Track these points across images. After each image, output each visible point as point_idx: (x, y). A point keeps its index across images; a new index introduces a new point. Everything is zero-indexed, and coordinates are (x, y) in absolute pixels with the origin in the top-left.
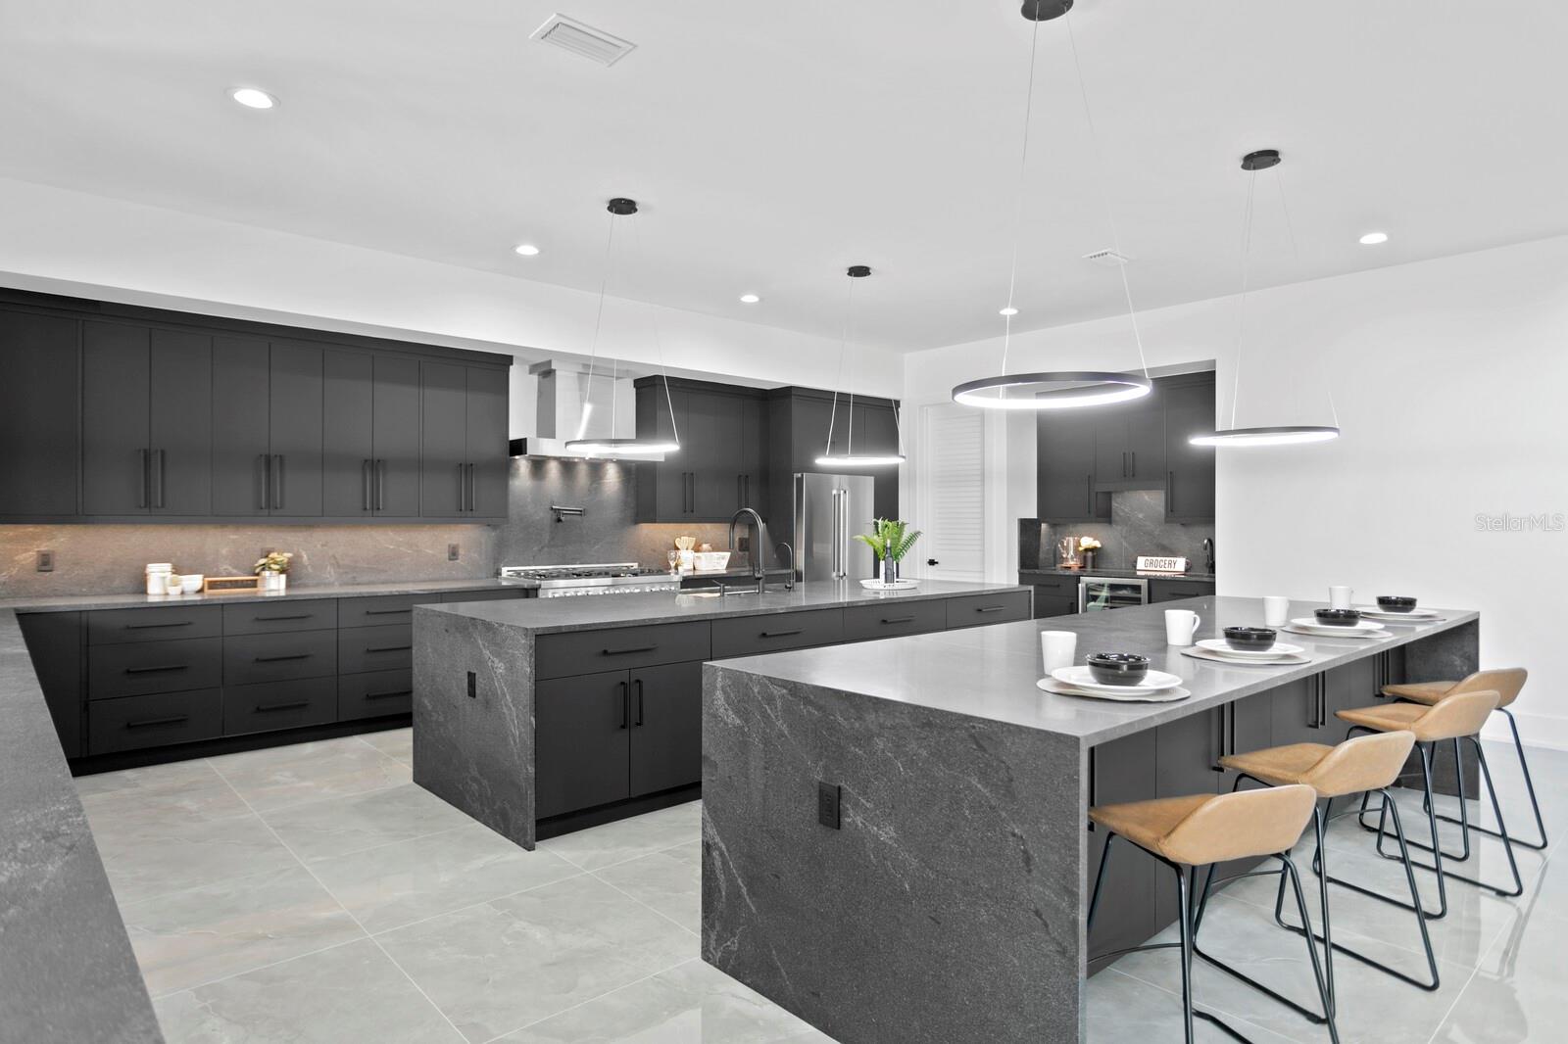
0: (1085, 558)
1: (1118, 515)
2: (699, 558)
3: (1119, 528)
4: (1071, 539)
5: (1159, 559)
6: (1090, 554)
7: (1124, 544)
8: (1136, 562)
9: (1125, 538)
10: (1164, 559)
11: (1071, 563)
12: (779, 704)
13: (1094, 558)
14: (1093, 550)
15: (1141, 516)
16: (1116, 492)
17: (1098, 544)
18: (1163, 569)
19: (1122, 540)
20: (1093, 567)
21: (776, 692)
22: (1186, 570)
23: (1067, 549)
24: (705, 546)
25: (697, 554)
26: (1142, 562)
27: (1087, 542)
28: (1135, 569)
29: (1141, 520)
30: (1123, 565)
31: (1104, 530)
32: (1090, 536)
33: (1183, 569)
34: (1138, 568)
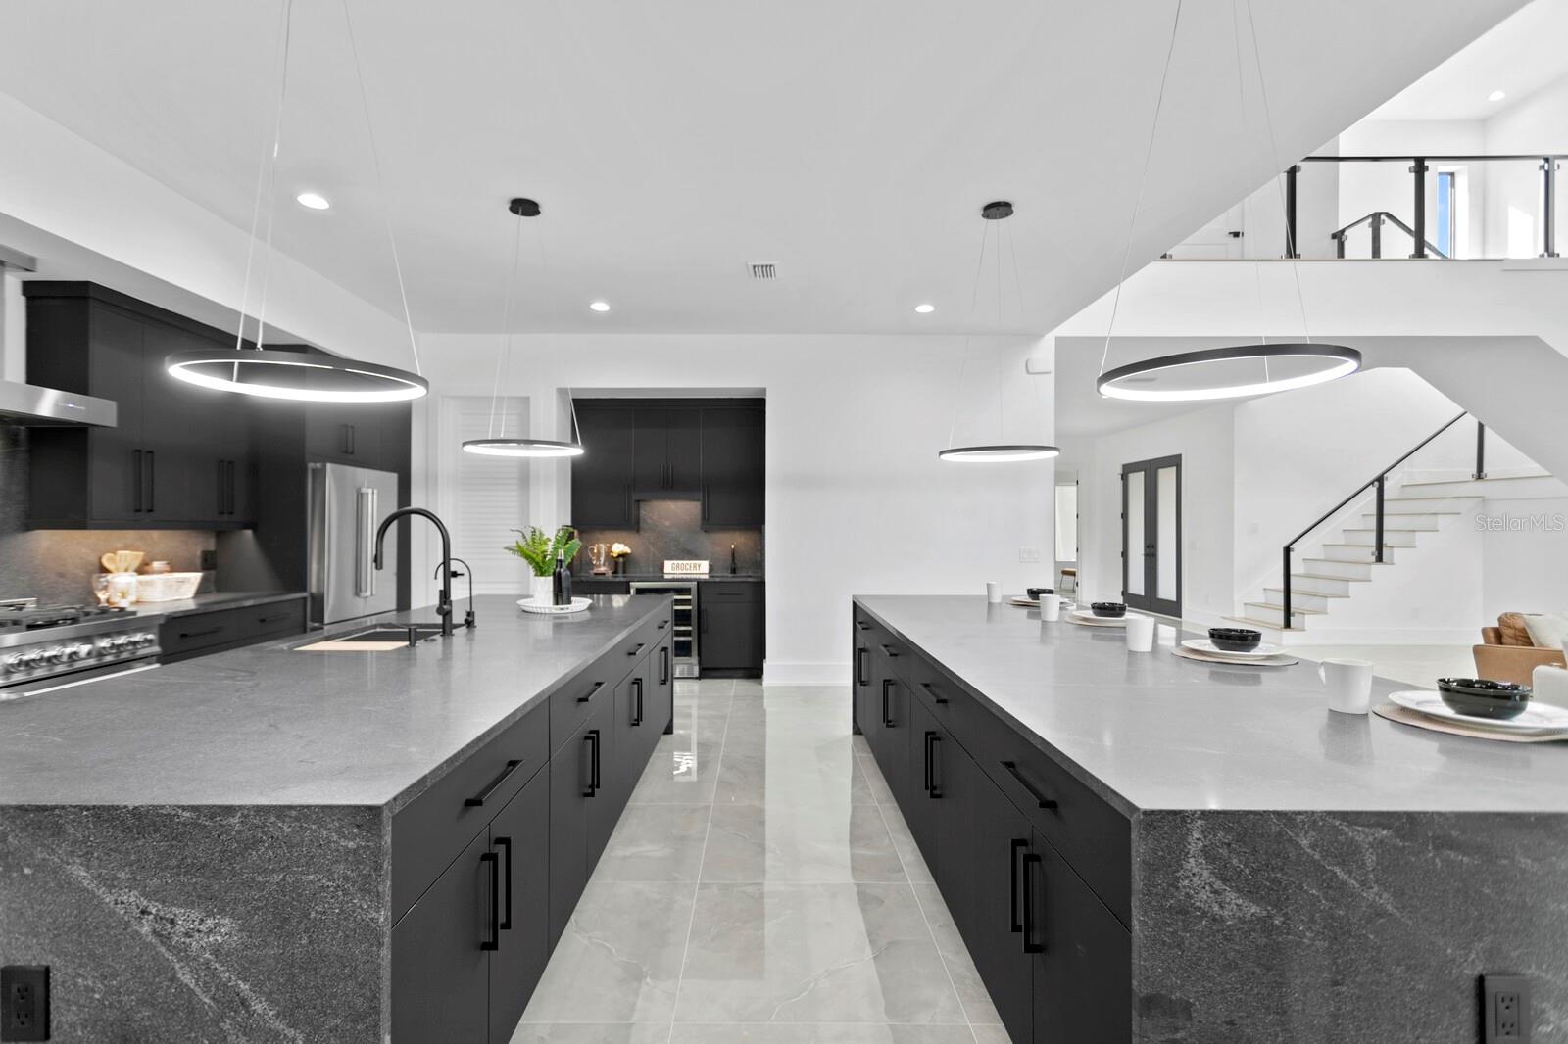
0: (617, 564)
1: (646, 522)
2: (147, 583)
3: (646, 534)
4: (602, 545)
5: (685, 562)
6: (621, 560)
7: (652, 549)
8: (663, 566)
9: (653, 544)
10: (689, 562)
11: (602, 569)
12: (1370, 859)
13: (624, 563)
14: (622, 555)
15: (667, 523)
16: (644, 501)
17: (627, 550)
18: (684, 572)
19: (650, 546)
20: (624, 572)
21: (1360, 838)
22: (710, 572)
23: (598, 555)
24: (156, 565)
25: (142, 577)
26: (670, 567)
27: (619, 548)
28: (663, 572)
29: (668, 527)
30: (651, 569)
31: (633, 537)
32: (620, 543)
33: (707, 571)
34: (665, 571)
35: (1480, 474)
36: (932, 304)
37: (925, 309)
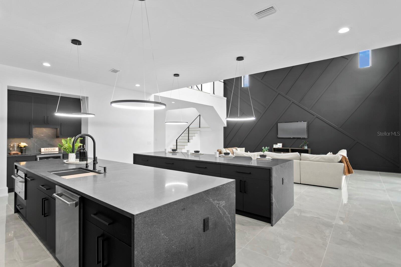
0: (22, 150)
1: (34, 135)
3: (34, 139)
5: (49, 148)
7: (36, 144)
8: (41, 150)
10: (51, 148)
11: (16, 152)
13: (25, 149)
14: (24, 147)
15: (42, 135)
16: (34, 128)
17: (26, 145)
18: (49, 151)
19: (35, 143)
23: (14, 147)
26: (43, 150)
27: (23, 144)
28: (41, 152)
29: (43, 137)
30: (35, 151)
31: (29, 140)
32: (23, 142)
33: (58, 151)
34: (42, 151)
35: (200, 127)
36: (140, 85)
37: (138, 85)
